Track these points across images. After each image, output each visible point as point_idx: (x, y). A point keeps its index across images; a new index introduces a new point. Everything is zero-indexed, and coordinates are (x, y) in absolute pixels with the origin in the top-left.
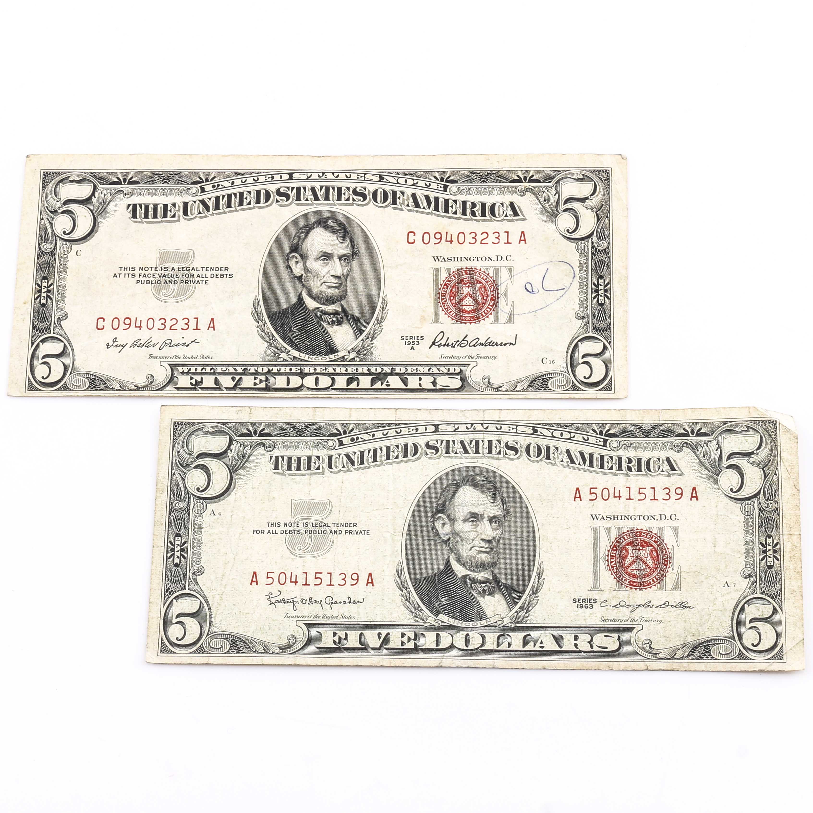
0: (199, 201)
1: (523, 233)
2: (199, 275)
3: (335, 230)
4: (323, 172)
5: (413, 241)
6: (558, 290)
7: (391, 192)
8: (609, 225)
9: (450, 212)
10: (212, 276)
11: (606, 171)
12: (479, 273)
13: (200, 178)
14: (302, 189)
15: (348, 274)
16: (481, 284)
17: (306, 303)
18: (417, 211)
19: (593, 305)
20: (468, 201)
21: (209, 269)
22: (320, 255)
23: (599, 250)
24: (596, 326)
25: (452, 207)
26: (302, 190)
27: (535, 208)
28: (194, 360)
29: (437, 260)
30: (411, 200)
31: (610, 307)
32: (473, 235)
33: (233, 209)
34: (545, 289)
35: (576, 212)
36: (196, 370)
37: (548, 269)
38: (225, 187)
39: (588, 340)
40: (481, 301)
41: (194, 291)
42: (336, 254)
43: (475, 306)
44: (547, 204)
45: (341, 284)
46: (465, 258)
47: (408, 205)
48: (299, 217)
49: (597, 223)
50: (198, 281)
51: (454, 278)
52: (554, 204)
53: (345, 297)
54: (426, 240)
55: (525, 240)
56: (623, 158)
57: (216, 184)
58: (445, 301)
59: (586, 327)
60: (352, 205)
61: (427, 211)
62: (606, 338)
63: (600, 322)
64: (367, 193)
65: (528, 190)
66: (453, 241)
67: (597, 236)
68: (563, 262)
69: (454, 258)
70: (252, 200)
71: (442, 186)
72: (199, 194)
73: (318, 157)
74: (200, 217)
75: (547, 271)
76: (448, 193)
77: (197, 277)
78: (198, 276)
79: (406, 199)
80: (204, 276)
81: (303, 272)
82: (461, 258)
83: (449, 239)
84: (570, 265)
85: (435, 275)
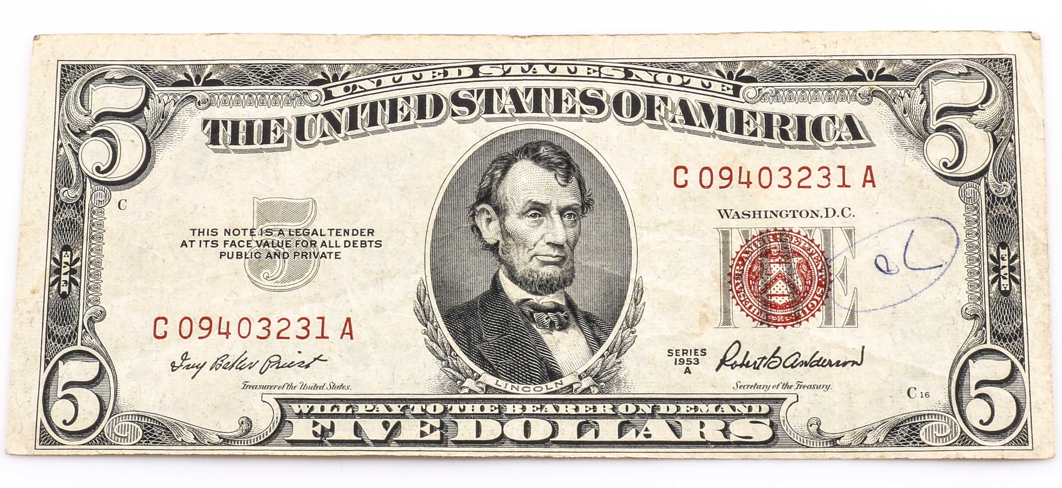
0: (323, 114)
1: (869, 168)
2: (324, 242)
3: (552, 163)
4: (528, 64)
5: (684, 183)
6: (930, 268)
7: (645, 97)
8: (1015, 155)
9: (745, 132)
10: (347, 244)
11: (1006, 60)
12: (797, 238)
13: (324, 74)
14: (495, 92)
15: (576, 241)
16: (801, 259)
17: (505, 291)
18: (689, 132)
19: (991, 295)
20: (775, 113)
21: (342, 232)
22: (527, 208)
23: (999, 199)
24: (997, 331)
25: (748, 123)
26: (496, 95)
27: (889, 126)
28: (318, 391)
29: (725, 216)
30: (679, 111)
31: (1021, 297)
32: (786, 172)
33: (381, 127)
34: (909, 266)
35: (958, 132)
36: (322, 409)
37: (913, 231)
38: (366, 90)
39: (985, 356)
40: (801, 288)
41: (317, 270)
42: (554, 206)
43: (791, 295)
44: (908, 118)
45: (564, 258)
46: (772, 212)
47: (674, 121)
48: (492, 141)
49: (994, 151)
50: (324, 253)
51: (754, 248)
52: (921, 118)
53: (571, 281)
54: (706, 182)
55: (872, 181)
56: (1033, 38)
57: (351, 85)
58: (741, 288)
59: (980, 333)
60: (580, 119)
61: (707, 130)
62: (1014, 353)
63: (1005, 324)
64: (604, 99)
65: (876, 94)
66: (751, 183)
67: (995, 173)
68: (938, 218)
69: (754, 212)
70: (411, 113)
71: (731, 87)
72: (322, 103)
73: (522, 37)
74: (325, 143)
75: (911, 234)
76: (741, 99)
77: (322, 245)
78: (324, 244)
79: (670, 110)
80: (333, 244)
81: (499, 238)
82: (766, 212)
83: (744, 179)
84: (949, 224)
85: (723, 242)
